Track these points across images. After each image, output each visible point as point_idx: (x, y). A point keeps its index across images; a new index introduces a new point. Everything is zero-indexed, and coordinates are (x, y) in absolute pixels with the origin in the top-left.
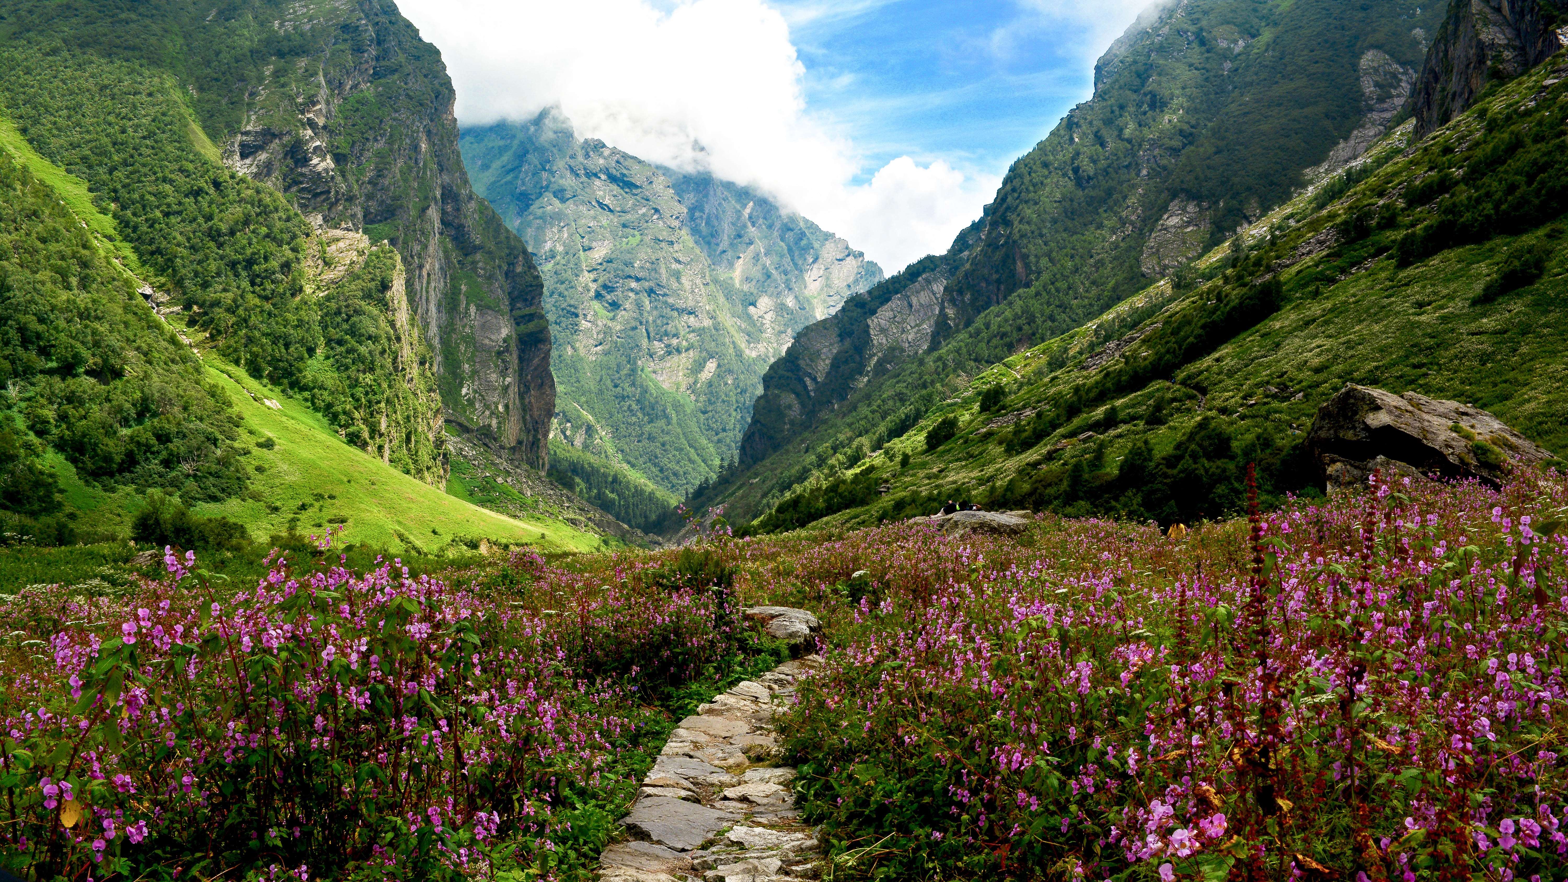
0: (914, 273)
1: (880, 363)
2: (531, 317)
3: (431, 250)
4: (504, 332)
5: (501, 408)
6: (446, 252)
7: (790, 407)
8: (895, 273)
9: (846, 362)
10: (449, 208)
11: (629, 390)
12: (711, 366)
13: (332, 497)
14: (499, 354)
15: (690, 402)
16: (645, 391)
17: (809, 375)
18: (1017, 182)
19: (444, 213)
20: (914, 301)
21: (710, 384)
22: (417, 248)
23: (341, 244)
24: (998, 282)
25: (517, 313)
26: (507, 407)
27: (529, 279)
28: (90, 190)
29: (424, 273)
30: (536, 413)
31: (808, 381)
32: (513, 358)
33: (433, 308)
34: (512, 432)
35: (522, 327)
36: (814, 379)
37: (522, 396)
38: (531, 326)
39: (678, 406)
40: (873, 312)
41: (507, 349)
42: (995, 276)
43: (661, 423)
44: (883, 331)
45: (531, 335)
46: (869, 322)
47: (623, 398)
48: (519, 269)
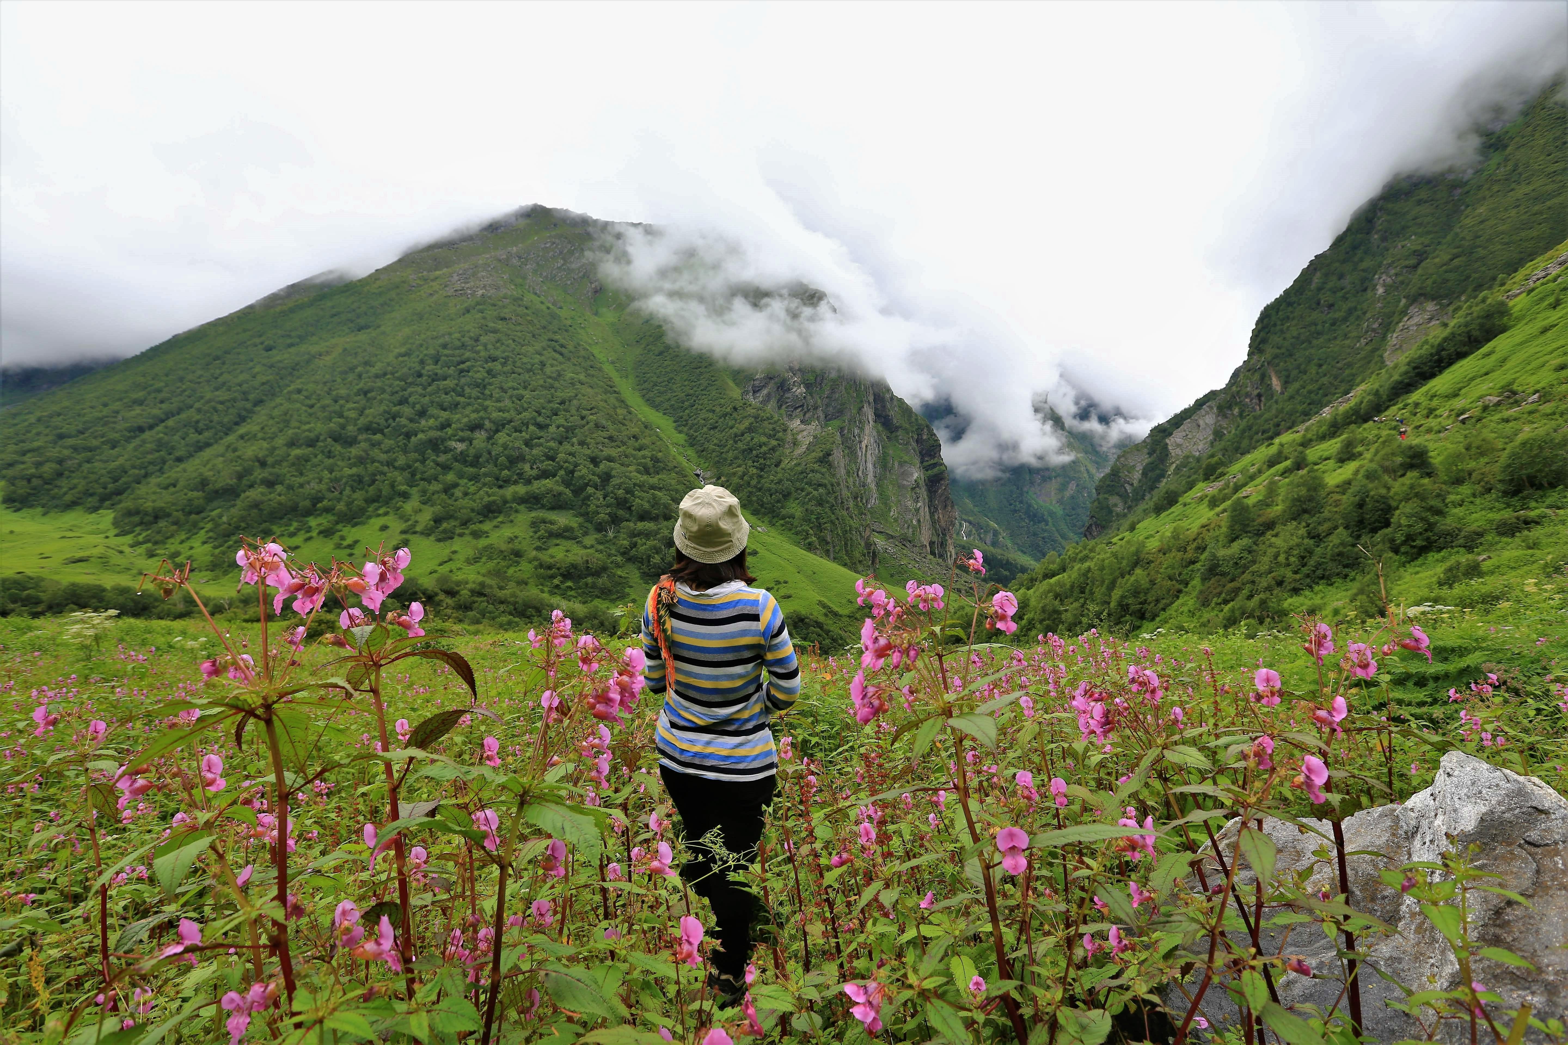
0: (1200, 404)
1: (1178, 468)
2: (935, 465)
3: (867, 431)
4: (916, 475)
5: (915, 522)
6: (878, 432)
7: (1116, 505)
8: (1187, 406)
9: (1153, 470)
10: (879, 406)
11: (1019, 506)
12: (1072, 486)
13: (786, 582)
14: (913, 489)
15: (1059, 510)
16: (1030, 506)
17: (1128, 483)
18: (1266, 321)
19: (876, 409)
20: (1201, 422)
21: (1073, 497)
22: (856, 431)
23: (805, 433)
24: (1259, 396)
25: (926, 464)
26: (919, 521)
27: (931, 442)
28: (675, 422)
29: (863, 445)
30: (943, 524)
31: (1128, 487)
32: (923, 492)
33: (870, 466)
34: (925, 536)
35: (930, 472)
36: (1132, 485)
37: (932, 514)
38: (936, 470)
39: (1052, 514)
40: (1170, 434)
41: (918, 486)
42: (1256, 392)
43: (1042, 525)
44: (1179, 446)
45: (936, 475)
46: (1167, 441)
47: (1015, 511)
48: (925, 437)
